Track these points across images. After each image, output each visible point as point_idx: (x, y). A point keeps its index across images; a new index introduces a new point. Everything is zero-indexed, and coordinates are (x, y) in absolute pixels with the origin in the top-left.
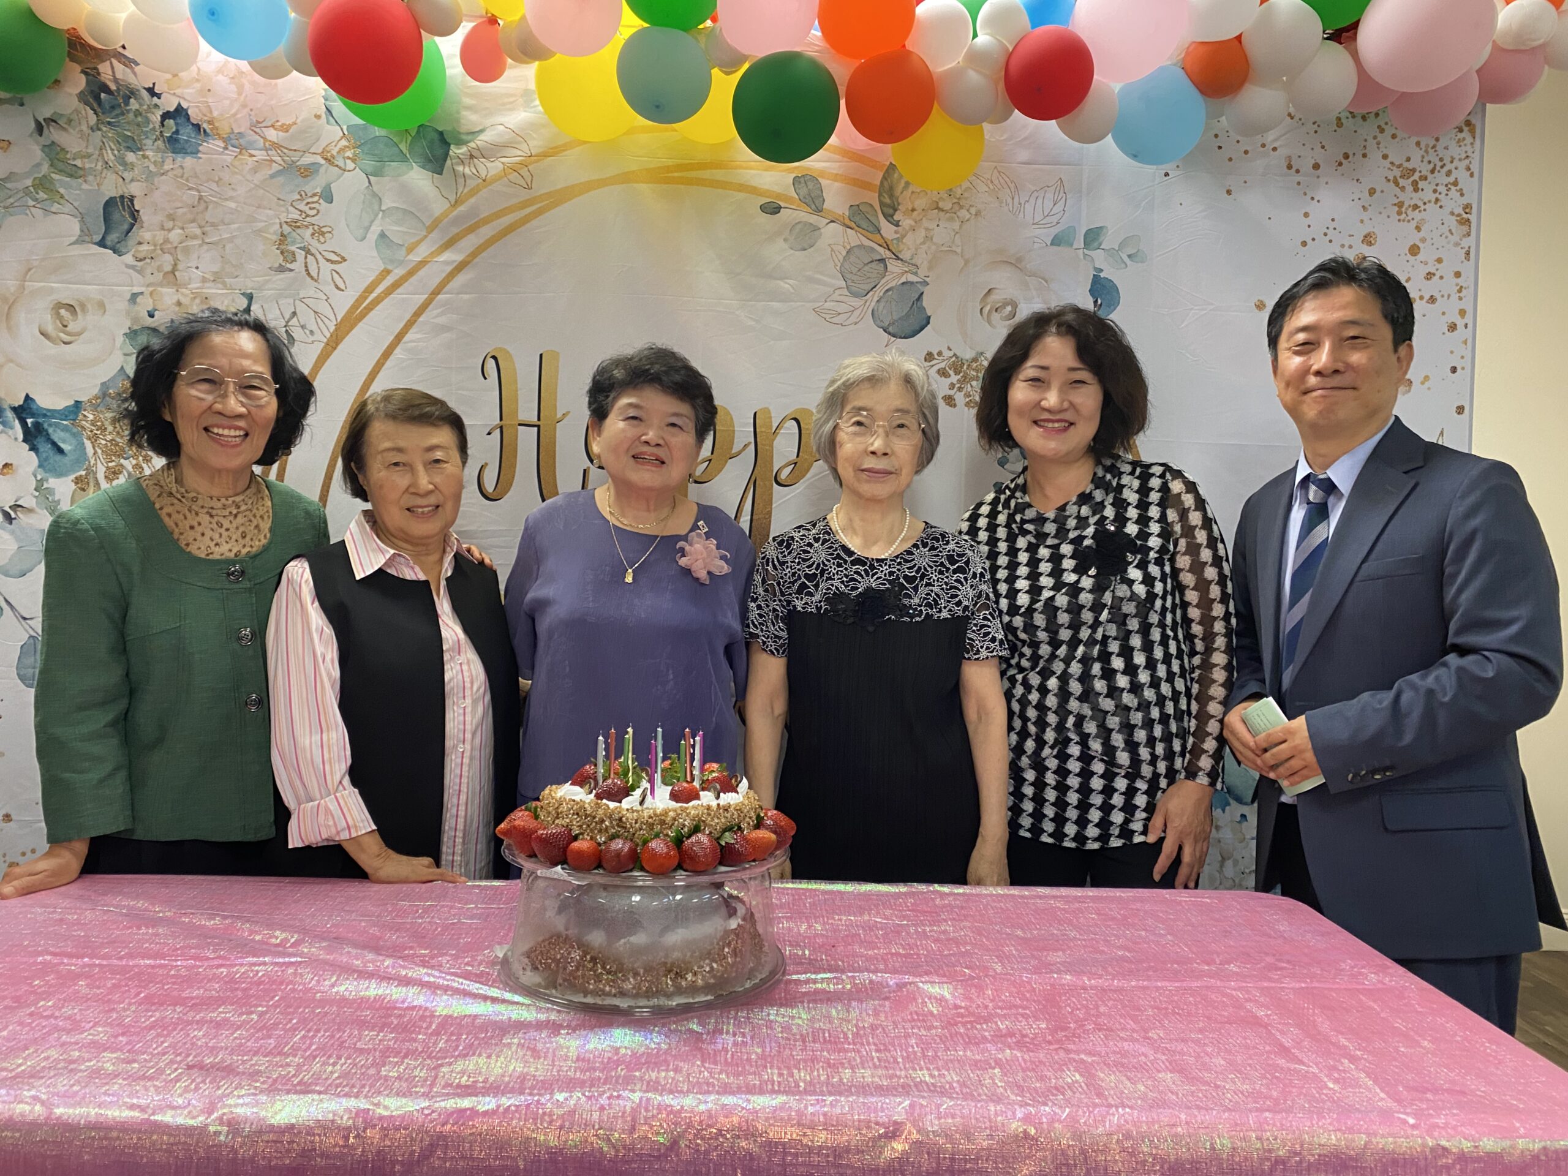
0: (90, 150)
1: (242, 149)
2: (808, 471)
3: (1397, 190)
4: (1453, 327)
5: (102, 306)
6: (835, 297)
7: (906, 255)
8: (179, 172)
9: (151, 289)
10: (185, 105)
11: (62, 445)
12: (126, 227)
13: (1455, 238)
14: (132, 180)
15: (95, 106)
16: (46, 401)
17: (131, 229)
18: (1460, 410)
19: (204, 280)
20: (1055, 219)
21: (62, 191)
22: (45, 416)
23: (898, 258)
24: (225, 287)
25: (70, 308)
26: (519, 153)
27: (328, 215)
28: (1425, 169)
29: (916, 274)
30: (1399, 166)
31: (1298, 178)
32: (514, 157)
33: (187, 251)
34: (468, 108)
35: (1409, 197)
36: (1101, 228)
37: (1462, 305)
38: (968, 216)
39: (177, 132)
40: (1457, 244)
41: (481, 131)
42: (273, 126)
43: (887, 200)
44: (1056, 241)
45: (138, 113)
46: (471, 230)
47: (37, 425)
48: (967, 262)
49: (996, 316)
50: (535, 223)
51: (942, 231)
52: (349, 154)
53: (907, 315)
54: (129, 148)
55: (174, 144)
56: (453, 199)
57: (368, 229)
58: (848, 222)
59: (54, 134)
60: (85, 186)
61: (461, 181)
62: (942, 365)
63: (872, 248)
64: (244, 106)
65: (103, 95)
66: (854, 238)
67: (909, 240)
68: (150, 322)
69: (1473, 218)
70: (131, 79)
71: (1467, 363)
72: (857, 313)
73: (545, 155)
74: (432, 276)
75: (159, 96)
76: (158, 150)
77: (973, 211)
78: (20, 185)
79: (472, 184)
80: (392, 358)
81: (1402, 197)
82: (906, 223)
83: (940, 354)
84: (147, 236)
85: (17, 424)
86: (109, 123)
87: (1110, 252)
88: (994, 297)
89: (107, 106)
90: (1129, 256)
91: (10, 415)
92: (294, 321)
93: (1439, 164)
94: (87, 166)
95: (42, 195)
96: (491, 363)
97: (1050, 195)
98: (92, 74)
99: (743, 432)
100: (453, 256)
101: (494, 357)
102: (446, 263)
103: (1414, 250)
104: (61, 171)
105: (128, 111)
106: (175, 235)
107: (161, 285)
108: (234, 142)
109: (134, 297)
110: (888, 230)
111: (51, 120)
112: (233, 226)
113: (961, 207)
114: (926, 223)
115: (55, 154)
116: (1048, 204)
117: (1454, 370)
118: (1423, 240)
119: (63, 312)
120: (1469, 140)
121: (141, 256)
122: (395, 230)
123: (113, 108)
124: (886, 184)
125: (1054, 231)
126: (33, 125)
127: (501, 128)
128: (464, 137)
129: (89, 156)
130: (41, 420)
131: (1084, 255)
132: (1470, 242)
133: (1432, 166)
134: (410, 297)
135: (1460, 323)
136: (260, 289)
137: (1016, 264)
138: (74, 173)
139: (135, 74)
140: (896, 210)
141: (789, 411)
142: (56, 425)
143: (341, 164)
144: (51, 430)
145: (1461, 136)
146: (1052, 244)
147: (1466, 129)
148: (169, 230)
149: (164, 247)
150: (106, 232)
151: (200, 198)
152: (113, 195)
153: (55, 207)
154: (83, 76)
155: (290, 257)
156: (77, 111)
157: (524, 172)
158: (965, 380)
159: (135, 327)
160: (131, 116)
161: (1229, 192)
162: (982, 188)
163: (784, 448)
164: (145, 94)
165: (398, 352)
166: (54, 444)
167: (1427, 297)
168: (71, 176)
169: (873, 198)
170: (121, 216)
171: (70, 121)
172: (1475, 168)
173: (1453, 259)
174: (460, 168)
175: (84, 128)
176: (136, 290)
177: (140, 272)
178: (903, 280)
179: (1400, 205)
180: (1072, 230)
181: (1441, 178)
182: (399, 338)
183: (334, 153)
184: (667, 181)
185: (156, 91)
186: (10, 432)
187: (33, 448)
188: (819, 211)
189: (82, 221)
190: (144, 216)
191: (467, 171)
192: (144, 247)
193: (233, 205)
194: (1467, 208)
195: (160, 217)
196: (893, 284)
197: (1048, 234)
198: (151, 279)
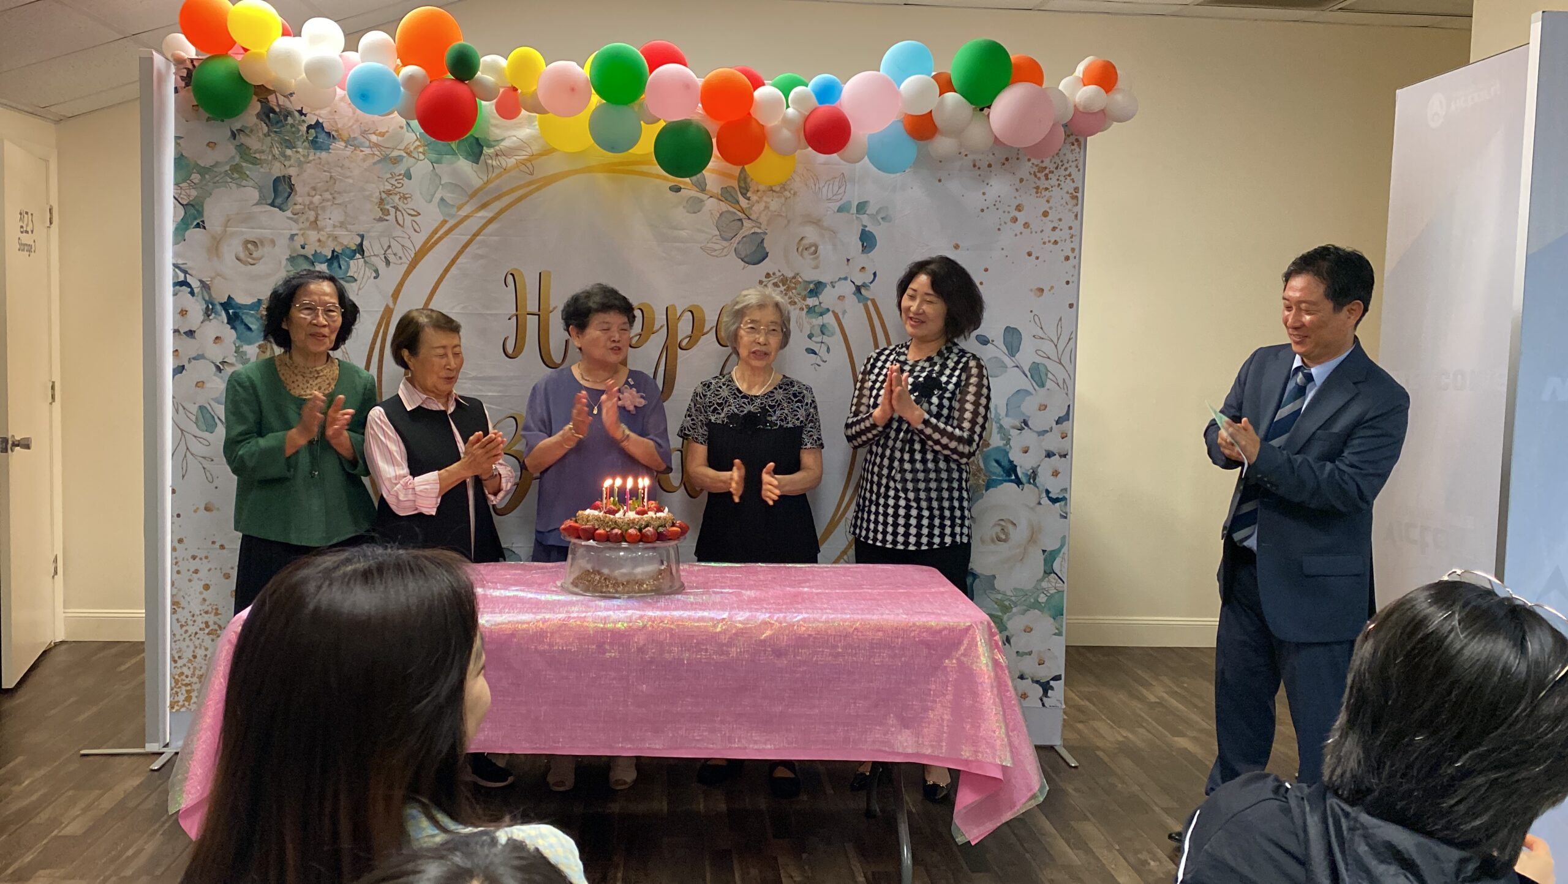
0: (264, 148)
1: (356, 147)
2: (697, 341)
3: (1036, 180)
4: (1067, 258)
5: (273, 242)
6: (714, 240)
7: (753, 217)
8: (318, 161)
9: (302, 232)
10: (321, 120)
11: (251, 326)
12: (286, 195)
13: (1069, 207)
14: (290, 167)
15: (267, 121)
16: (242, 299)
17: (289, 196)
18: (1071, 306)
19: (334, 226)
20: (840, 196)
21: (248, 173)
22: (240, 308)
23: (749, 219)
24: (347, 231)
25: (254, 243)
26: (524, 153)
27: (408, 186)
28: (1052, 167)
29: (760, 228)
30: (1037, 166)
31: (979, 172)
32: (522, 156)
33: (324, 209)
34: (495, 126)
35: (1043, 184)
36: (866, 202)
37: (1072, 246)
38: (789, 195)
39: (316, 137)
40: (1070, 210)
41: (503, 140)
42: (374, 133)
43: (743, 185)
44: (840, 210)
45: (292, 126)
46: (498, 198)
47: (234, 313)
48: (789, 222)
49: (806, 253)
50: (536, 194)
51: (775, 204)
52: (421, 150)
53: (755, 251)
54: (287, 147)
55: (315, 144)
56: (485, 179)
57: (433, 196)
58: (720, 197)
59: (242, 139)
60: (262, 170)
61: (491, 169)
62: (776, 280)
63: (735, 213)
64: (357, 121)
65: (271, 115)
66: (724, 207)
67: (756, 208)
68: (302, 252)
69: (1079, 195)
70: (288, 104)
71: (1075, 279)
72: (726, 250)
73: (540, 155)
74: (473, 224)
75: (305, 115)
76: (305, 148)
77: (792, 192)
78: (223, 170)
79: (497, 171)
80: (449, 273)
81: (1039, 183)
82: (754, 198)
83: (774, 274)
84: (299, 200)
85: (223, 313)
86: (276, 132)
87: (871, 216)
88: (805, 242)
89: (274, 121)
90: (882, 218)
91: (219, 308)
92: (389, 251)
93: (1060, 164)
94: (263, 157)
95: (236, 175)
96: (510, 278)
97: (836, 184)
98: (264, 102)
99: (660, 319)
100: (485, 214)
101: (512, 274)
102: (481, 218)
103: (1045, 214)
104: (246, 161)
105: (287, 124)
106: (317, 199)
107: (308, 229)
108: (351, 143)
109: (292, 237)
110: (743, 202)
111: (240, 130)
112: (352, 194)
113: (786, 190)
114: (765, 199)
115: (243, 150)
116: (836, 188)
117: (1068, 283)
118: (1051, 208)
119: (249, 246)
120: (1077, 150)
121: (295, 212)
122: (449, 197)
123: (278, 122)
124: (742, 176)
125: (838, 204)
126: (229, 133)
127: (515, 138)
128: (493, 143)
129: (263, 152)
130: (237, 311)
131: (857, 218)
132: (1077, 209)
133: (1055, 166)
134: (460, 236)
135: (1071, 256)
136: (368, 232)
137: (817, 222)
138: (255, 162)
139: (291, 102)
140: (748, 191)
141: (686, 306)
142: (247, 314)
143: (416, 156)
144: (244, 317)
145: (1073, 147)
146: (838, 211)
147: (1076, 144)
148: (313, 196)
149: (310, 206)
150: (275, 198)
151: (331, 177)
152: (279, 175)
153: (244, 183)
154: (259, 103)
155: (386, 212)
156: (256, 125)
157: (529, 165)
158: (788, 289)
159: (294, 255)
160: (289, 127)
161: (940, 181)
162: (798, 179)
163: (684, 328)
164: (297, 114)
165: (454, 270)
166: (246, 325)
167: (1053, 241)
168: (253, 164)
169: (735, 184)
170: (283, 188)
171: (252, 131)
172: (1081, 166)
173: (1068, 219)
174: (490, 162)
175: (261, 134)
176: (294, 232)
177: (296, 221)
178: (753, 231)
179: (1037, 188)
180: (849, 203)
181: (1062, 172)
182: (453, 261)
183: (412, 149)
184: (614, 171)
185: (304, 112)
186: (219, 318)
187: (233, 328)
188: (703, 190)
189: (260, 191)
190: (298, 188)
191: (494, 163)
192: (298, 207)
193: (351, 181)
194: (1076, 189)
195: (307, 189)
196: (746, 234)
197: (835, 206)
198: (301, 225)
